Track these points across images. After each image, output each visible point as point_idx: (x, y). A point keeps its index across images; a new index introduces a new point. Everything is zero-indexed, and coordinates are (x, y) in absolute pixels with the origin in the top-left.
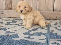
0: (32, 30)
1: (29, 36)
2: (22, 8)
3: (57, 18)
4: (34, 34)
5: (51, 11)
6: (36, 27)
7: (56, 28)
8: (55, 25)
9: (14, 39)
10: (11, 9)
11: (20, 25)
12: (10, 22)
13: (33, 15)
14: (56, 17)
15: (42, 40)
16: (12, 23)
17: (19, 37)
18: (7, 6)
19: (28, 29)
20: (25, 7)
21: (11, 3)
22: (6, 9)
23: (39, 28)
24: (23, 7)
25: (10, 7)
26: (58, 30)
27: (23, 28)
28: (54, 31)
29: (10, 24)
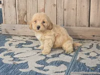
0: (50, 56)
1: (43, 66)
2: (39, 23)
3: (95, 38)
4: (52, 63)
5: (85, 26)
6: (58, 52)
7: (88, 54)
8: (88, 49)
9: (21, 70)
10: (26, 23)
11: (35, 48)
12: (22, 44)
13: (54, 35)
14: (94, 36)
15: (59, 72)
16: (25, 44)
17: (28, 67)
18: (20, 19)
19: (45, 55)
20: (44, 22)
21: (26, 14)
22: (19, 24)
23: (62, 53)
24: (41, 22)
25: (25, 20)
26: (90, 57)
27: (38, 53)
28: (83, 59)
29: (23, 47)
